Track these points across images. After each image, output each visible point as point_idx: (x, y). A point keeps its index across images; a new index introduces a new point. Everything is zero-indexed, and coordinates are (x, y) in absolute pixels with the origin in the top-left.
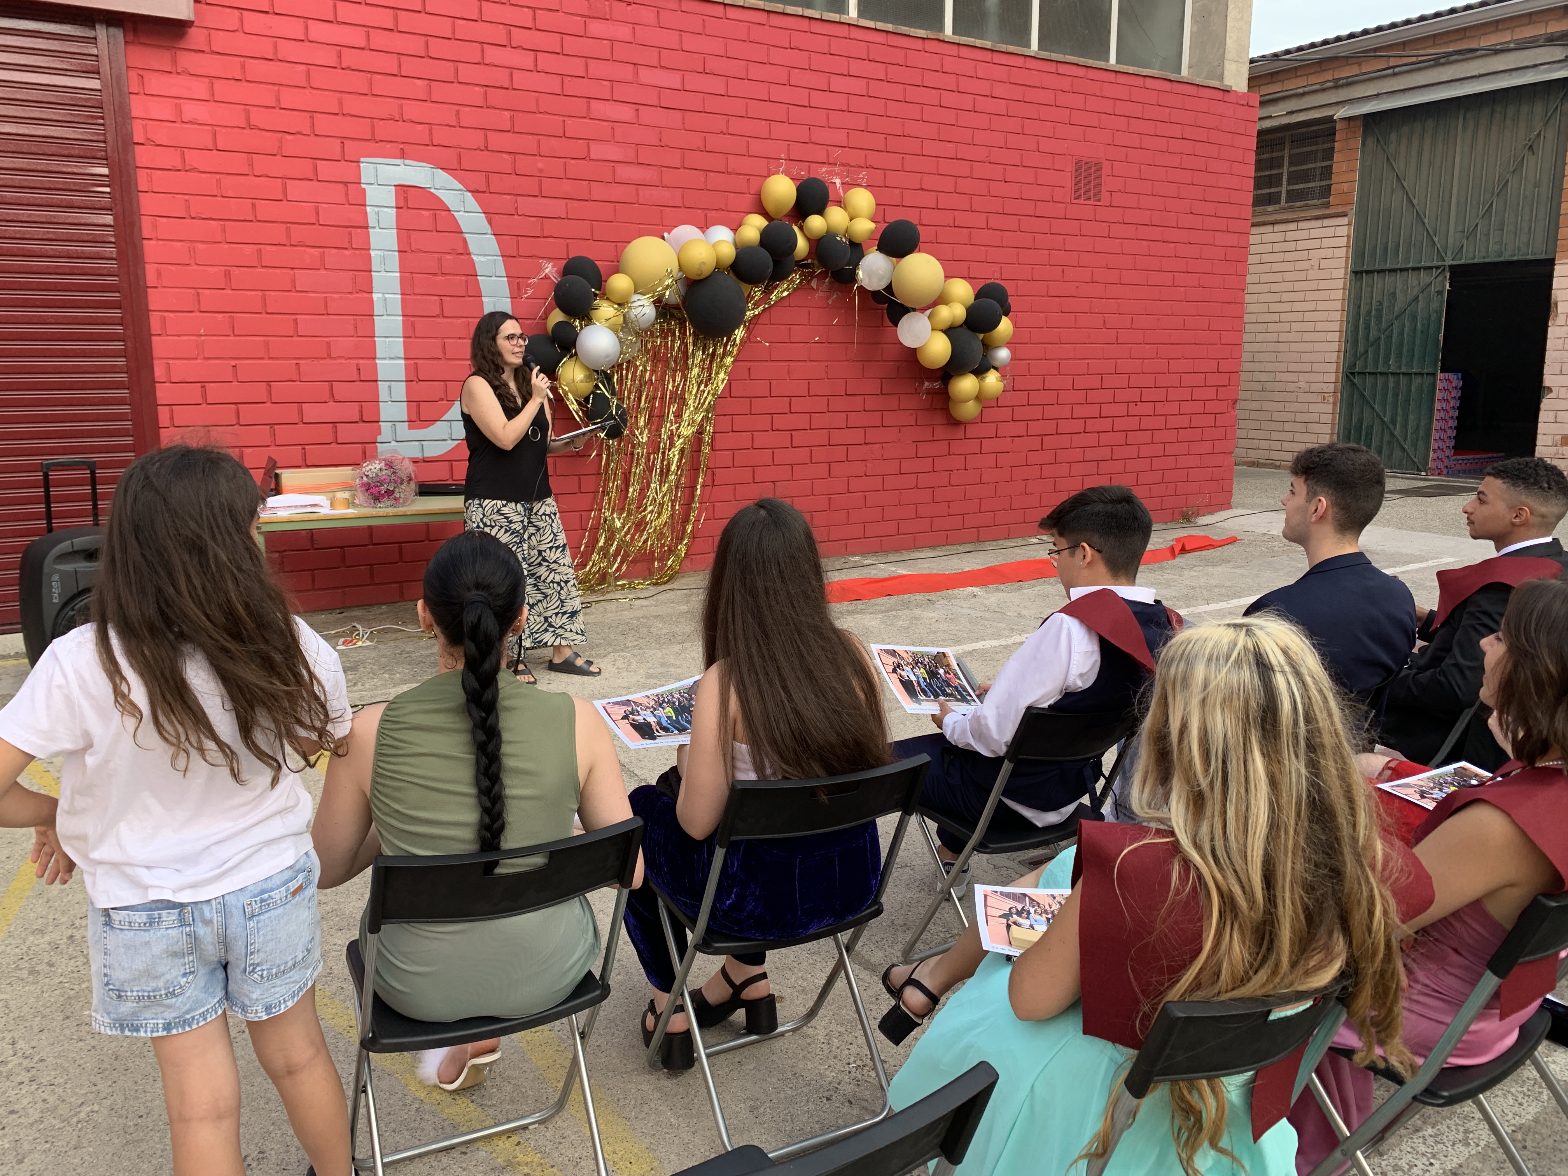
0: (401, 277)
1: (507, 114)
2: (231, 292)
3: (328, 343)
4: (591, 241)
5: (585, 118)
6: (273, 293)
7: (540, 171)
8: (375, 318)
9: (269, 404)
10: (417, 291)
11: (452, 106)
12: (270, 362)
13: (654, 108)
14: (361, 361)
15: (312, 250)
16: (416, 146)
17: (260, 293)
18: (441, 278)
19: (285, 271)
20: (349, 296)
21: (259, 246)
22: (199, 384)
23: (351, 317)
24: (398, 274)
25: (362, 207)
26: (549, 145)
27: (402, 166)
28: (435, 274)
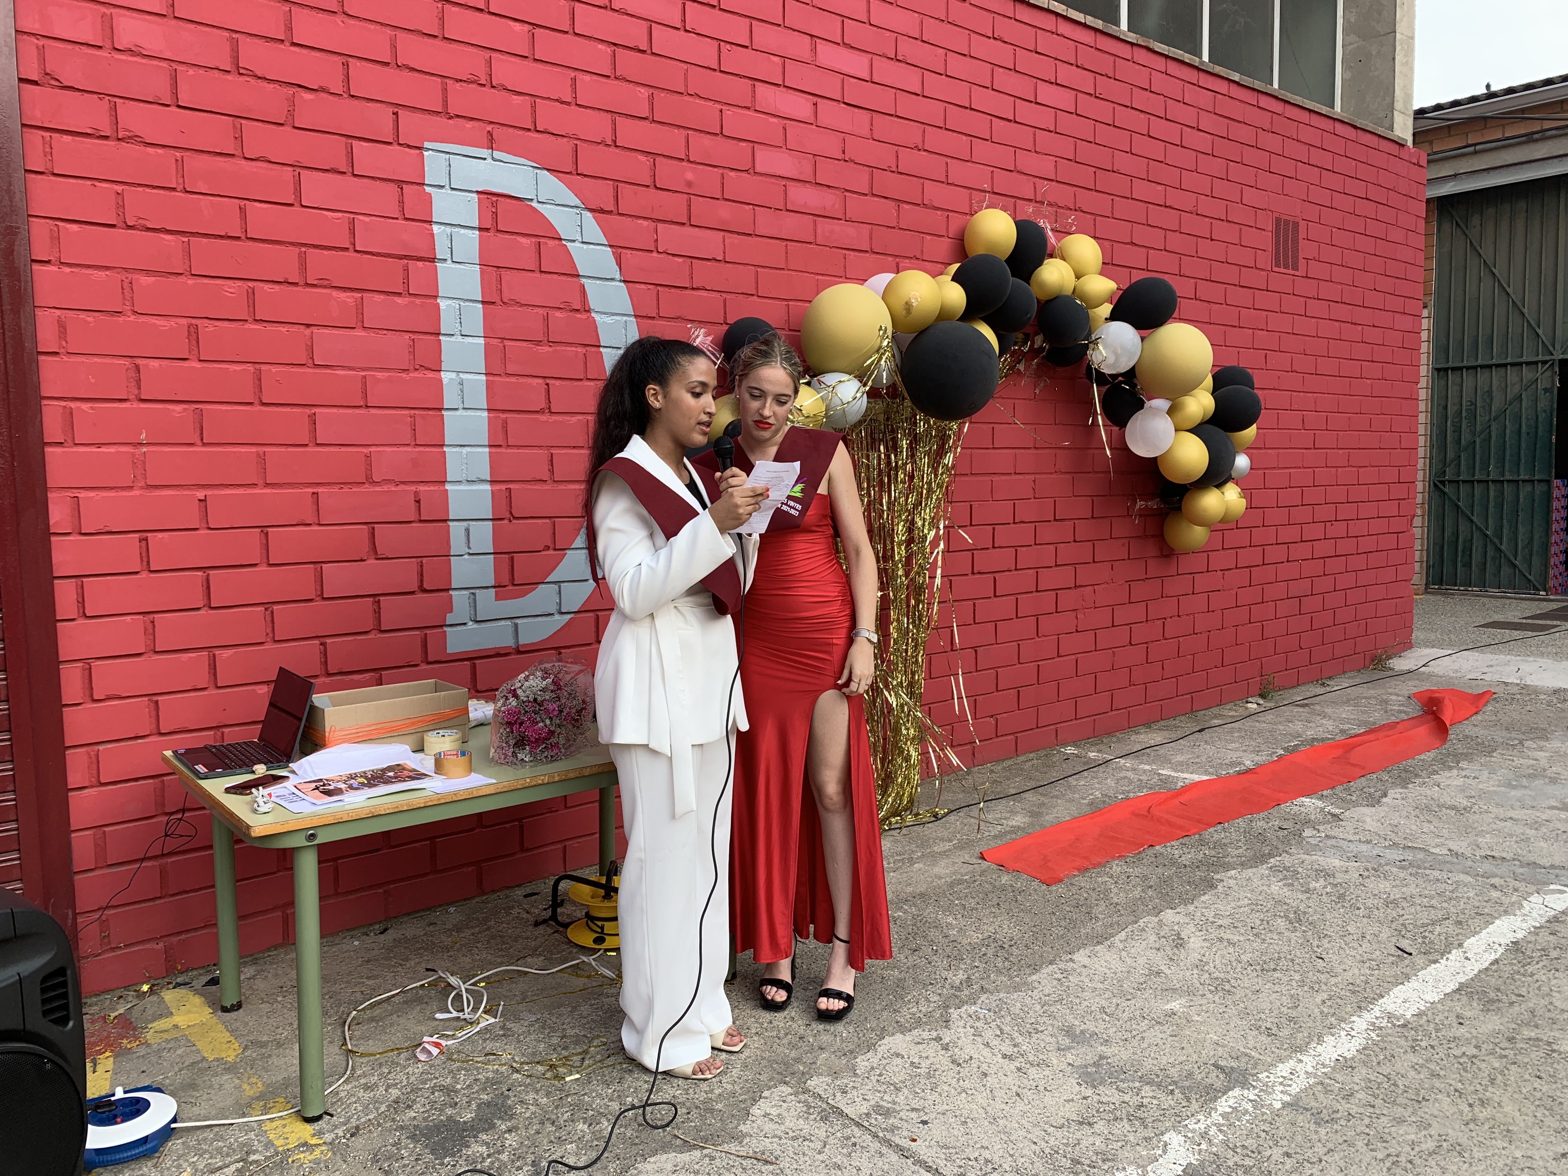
0: (486, 345)
1: (644, 92)
2: (198, 365)
3: (368, 457)
4: (755, 297)
5: (748, 108)
6: (274, 369)
7: (689, 184)
8: (444, 413)
9: (263, 568)
10: (511, 369)
11: (565, 71)
12: (267, 491)
13: (835, 103)
14: (422, 488)
15: (342, 295)
16: (511, 130)
17: (251, 368)
18: (547, 349)
19: (295, 328)
20: (404, 375)
21: (251, 284)
22: (137, 535)
23: (407, 412)
24: (481, 341)
25: (426, 225)
26: (702, 146)
27: (489, 160)
28: (538, 343)
